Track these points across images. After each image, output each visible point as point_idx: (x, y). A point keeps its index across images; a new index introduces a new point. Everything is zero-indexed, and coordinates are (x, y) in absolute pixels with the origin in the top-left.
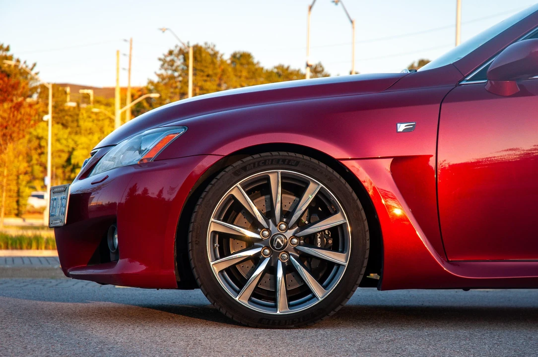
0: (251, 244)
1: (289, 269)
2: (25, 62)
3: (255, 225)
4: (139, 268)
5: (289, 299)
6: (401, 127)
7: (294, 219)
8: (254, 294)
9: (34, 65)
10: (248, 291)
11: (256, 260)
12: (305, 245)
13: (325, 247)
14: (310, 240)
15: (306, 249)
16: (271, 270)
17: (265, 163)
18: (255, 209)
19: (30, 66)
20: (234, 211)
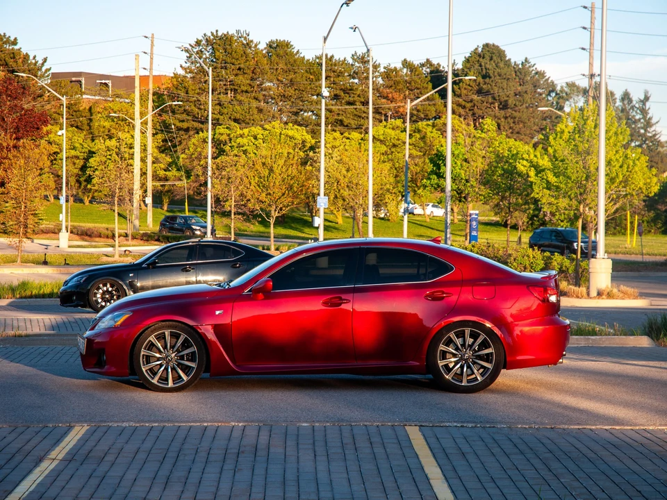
0: (158, 359)
1: (173, 369)
2: (34, 57)
3: (160, 352)
4: (113, 369)
5: (173, 381)
6: (217, 313)
7: (175, 349)
8: (160, 379)
9: (45, 60)
10: (157, 378)
11: (161, 365)
12: (180, 359)
13: (188, 360)
14: (182, 358)
15: (180, 361)
16: (166, 369)
17: (163, 327)
18: (159, 345)
19: (40, 62)
20: (151, 346)
